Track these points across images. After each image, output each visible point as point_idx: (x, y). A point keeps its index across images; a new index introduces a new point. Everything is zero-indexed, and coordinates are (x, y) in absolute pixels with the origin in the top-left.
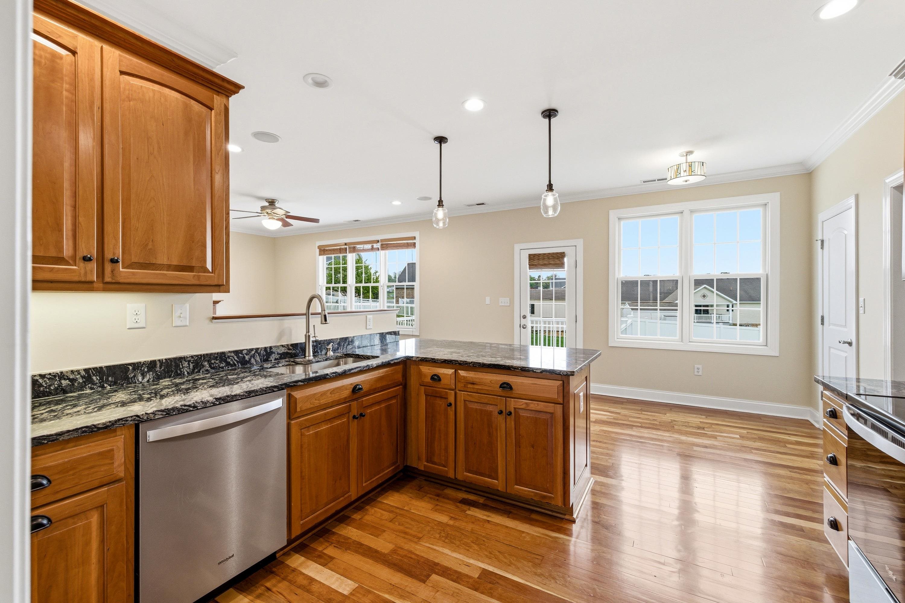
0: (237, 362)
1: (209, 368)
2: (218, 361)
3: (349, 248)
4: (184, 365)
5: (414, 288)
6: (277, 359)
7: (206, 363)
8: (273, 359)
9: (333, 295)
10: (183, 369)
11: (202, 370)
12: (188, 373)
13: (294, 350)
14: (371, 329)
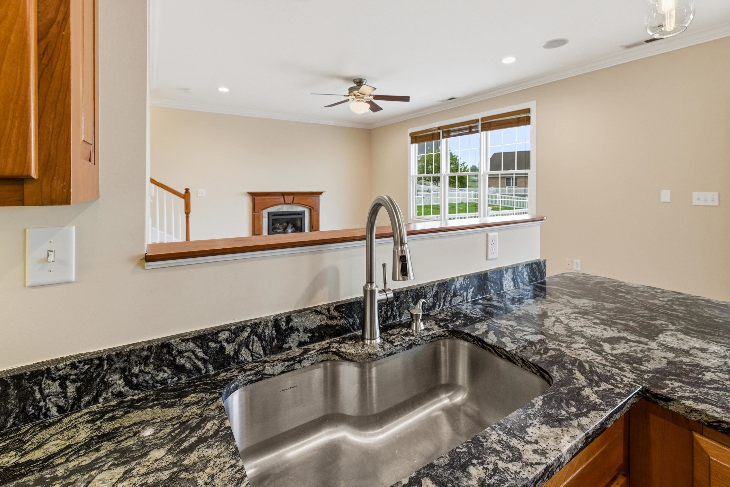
0: (204, 361)
1: (126, 388)
2: (152, 366)
3: (443, 132)
4: (47, 391)
5: (527, 177)
6: (305, 343)
7: (116, 377)
8: (294, 345)
9: (425, 184)
10: (44, 401)
11: (104, 395)
12: (61, 410)
13: (342, 318)
14: (496, 259)
